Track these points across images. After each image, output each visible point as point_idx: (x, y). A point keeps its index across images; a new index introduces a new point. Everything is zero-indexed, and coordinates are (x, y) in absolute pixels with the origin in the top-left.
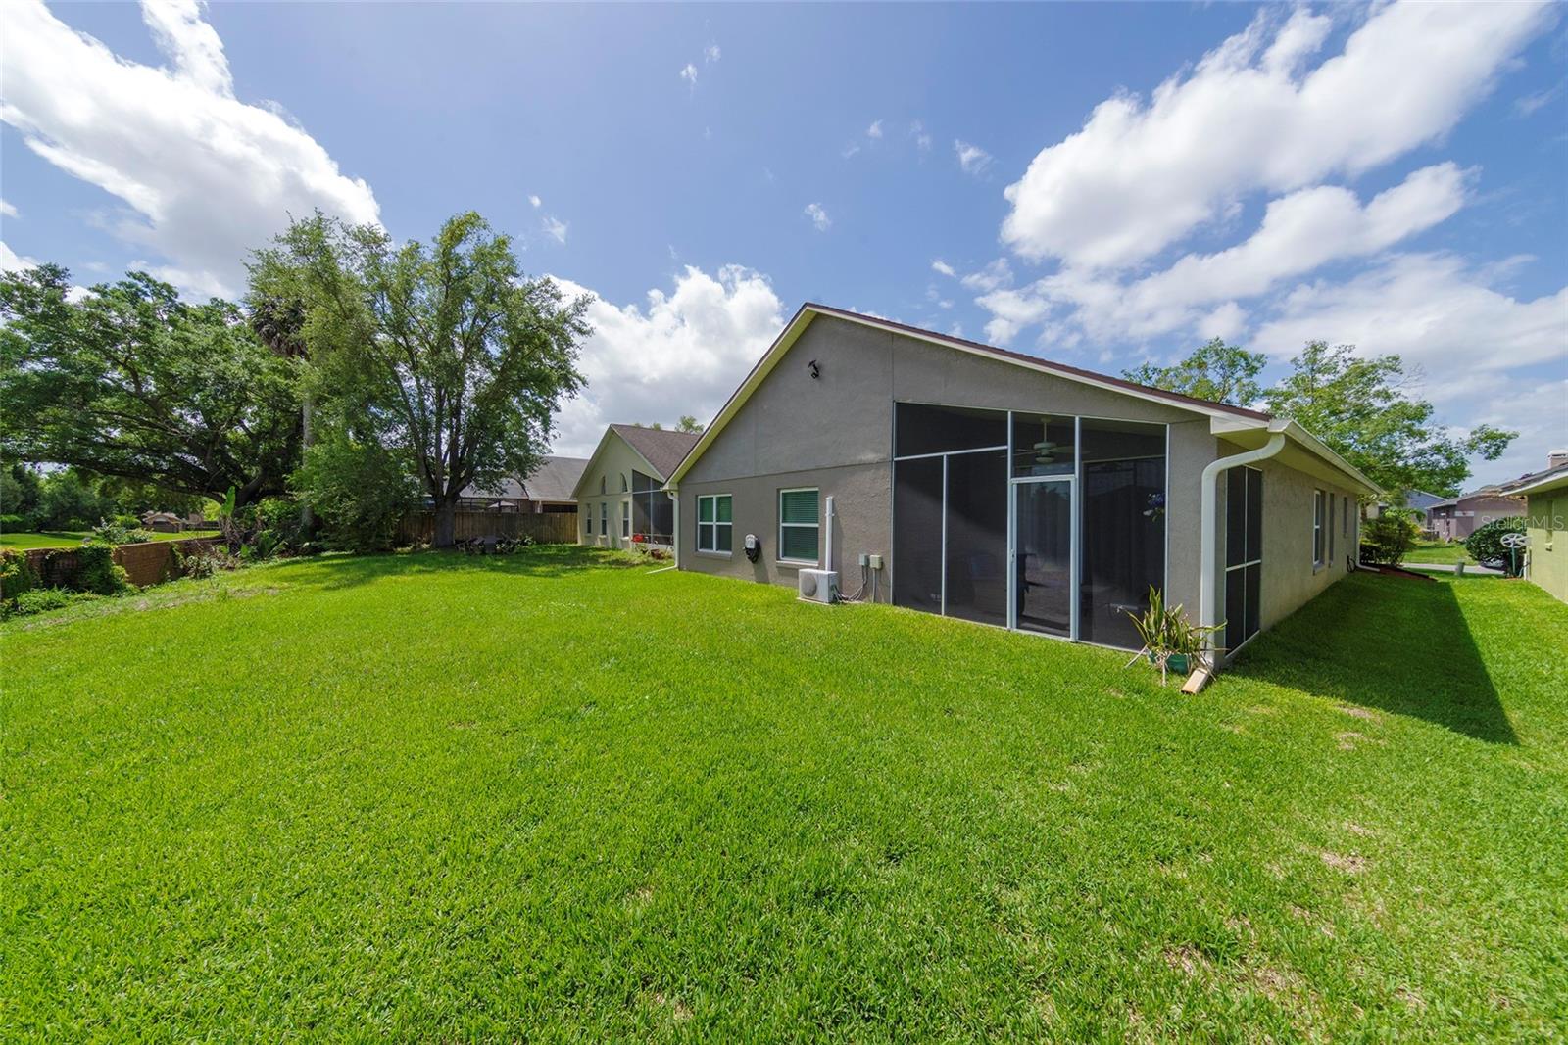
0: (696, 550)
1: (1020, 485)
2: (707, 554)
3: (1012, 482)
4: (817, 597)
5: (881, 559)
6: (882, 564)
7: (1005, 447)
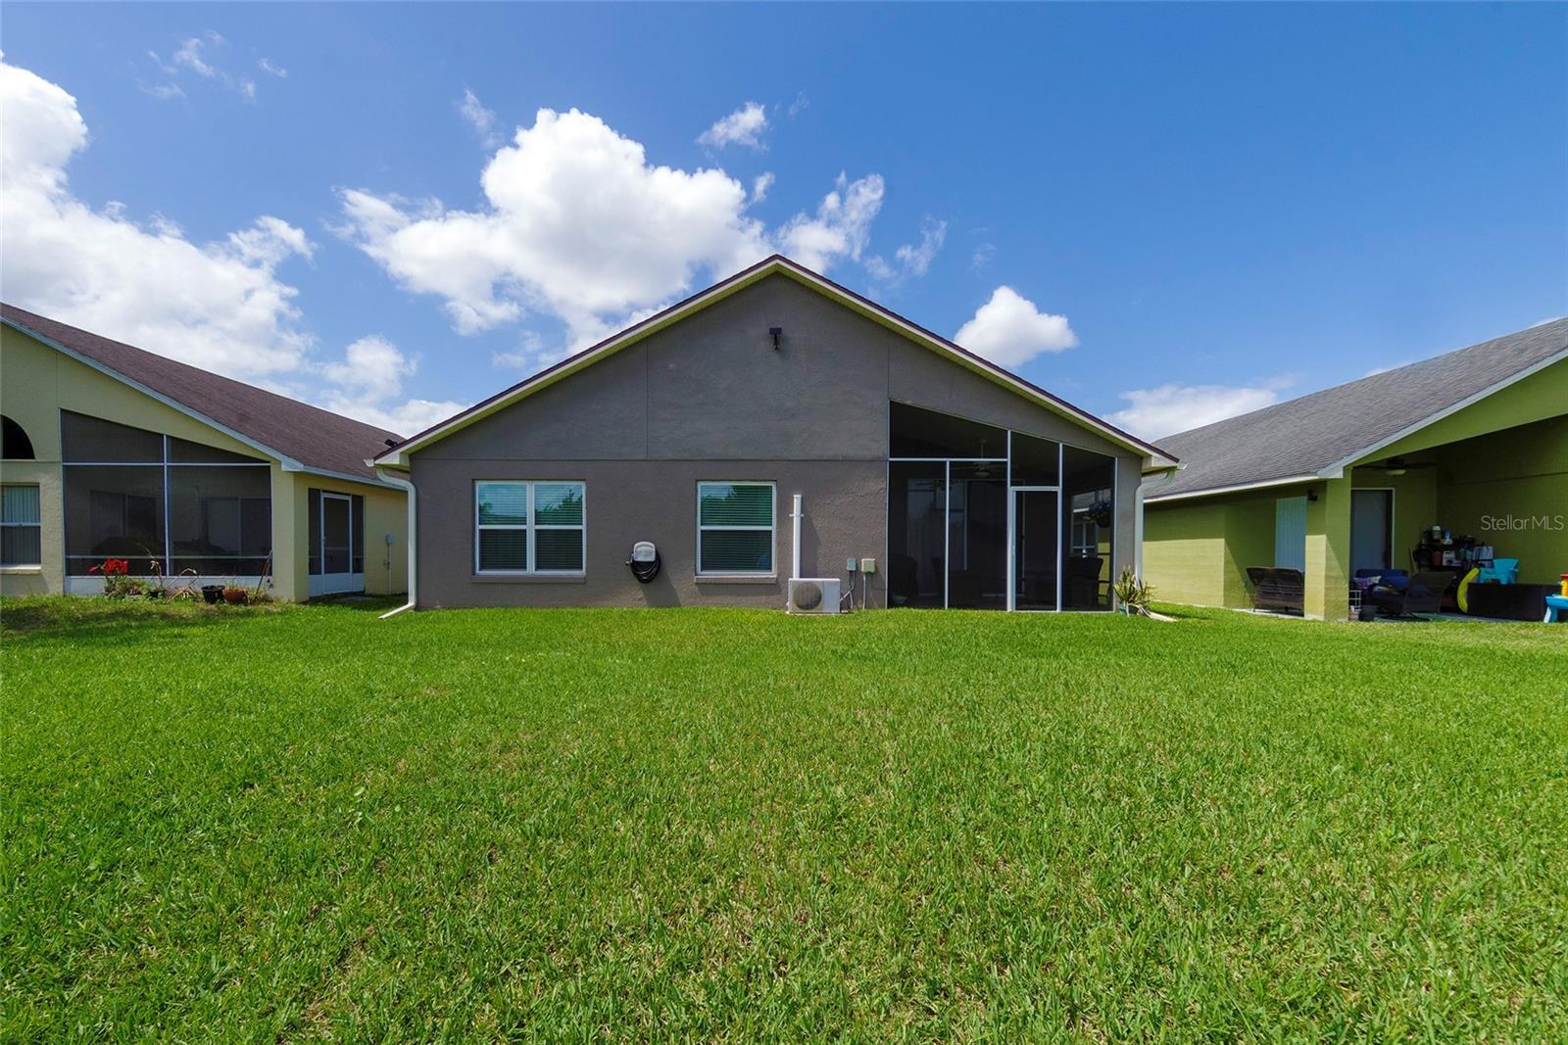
0: (474, 573)
1: (1019, 494)
2: (519, 577)
3: (1012, 491)
4: (822, 609)
5: (876, 562)
6: (876, 567)
7: (1005, 460)
